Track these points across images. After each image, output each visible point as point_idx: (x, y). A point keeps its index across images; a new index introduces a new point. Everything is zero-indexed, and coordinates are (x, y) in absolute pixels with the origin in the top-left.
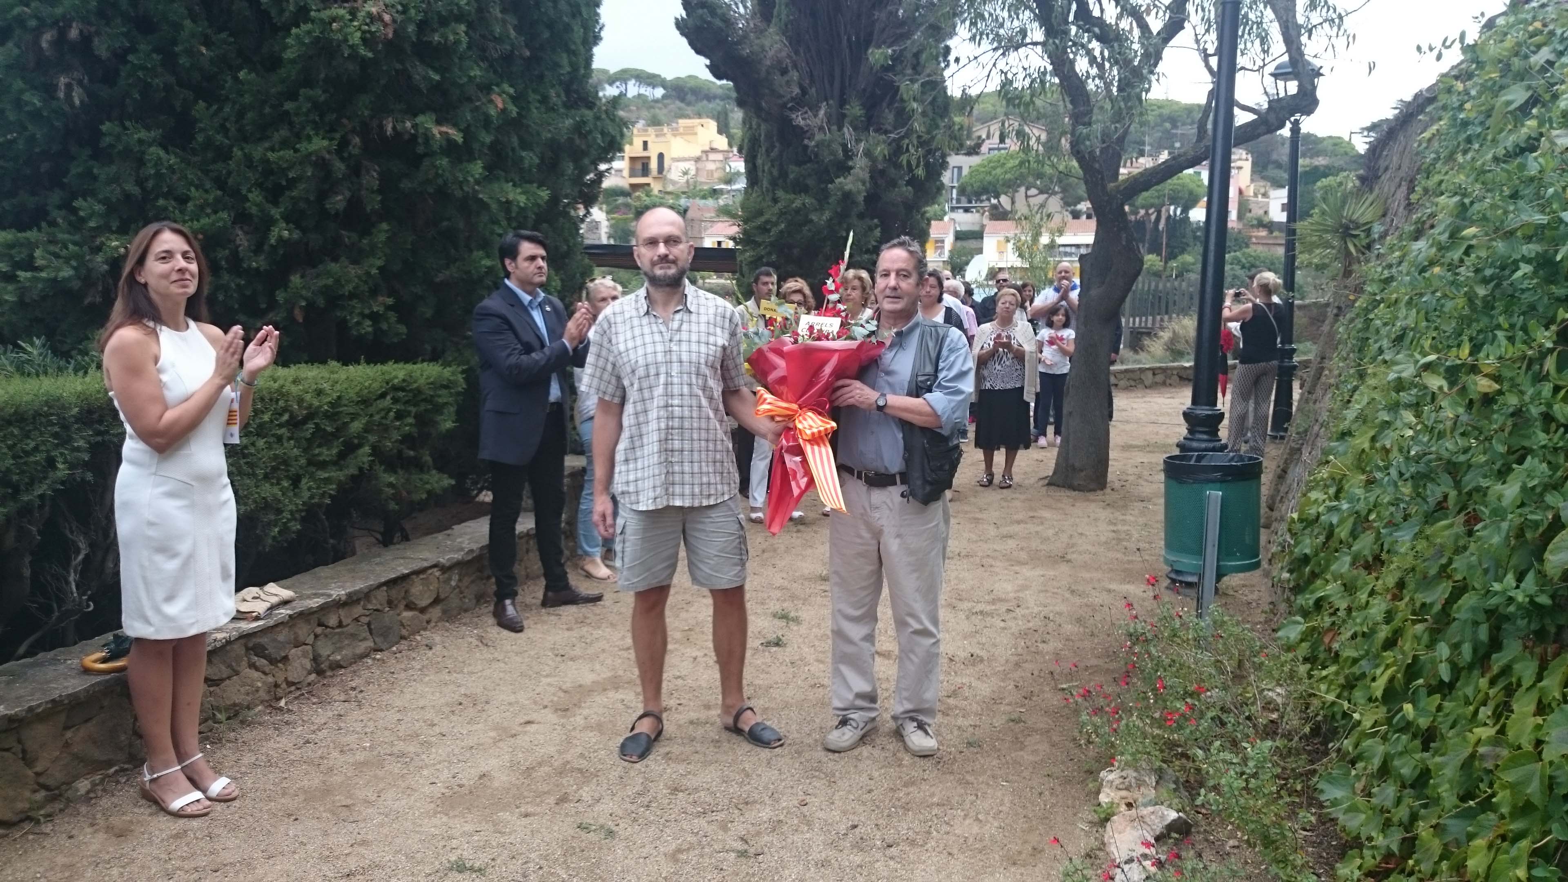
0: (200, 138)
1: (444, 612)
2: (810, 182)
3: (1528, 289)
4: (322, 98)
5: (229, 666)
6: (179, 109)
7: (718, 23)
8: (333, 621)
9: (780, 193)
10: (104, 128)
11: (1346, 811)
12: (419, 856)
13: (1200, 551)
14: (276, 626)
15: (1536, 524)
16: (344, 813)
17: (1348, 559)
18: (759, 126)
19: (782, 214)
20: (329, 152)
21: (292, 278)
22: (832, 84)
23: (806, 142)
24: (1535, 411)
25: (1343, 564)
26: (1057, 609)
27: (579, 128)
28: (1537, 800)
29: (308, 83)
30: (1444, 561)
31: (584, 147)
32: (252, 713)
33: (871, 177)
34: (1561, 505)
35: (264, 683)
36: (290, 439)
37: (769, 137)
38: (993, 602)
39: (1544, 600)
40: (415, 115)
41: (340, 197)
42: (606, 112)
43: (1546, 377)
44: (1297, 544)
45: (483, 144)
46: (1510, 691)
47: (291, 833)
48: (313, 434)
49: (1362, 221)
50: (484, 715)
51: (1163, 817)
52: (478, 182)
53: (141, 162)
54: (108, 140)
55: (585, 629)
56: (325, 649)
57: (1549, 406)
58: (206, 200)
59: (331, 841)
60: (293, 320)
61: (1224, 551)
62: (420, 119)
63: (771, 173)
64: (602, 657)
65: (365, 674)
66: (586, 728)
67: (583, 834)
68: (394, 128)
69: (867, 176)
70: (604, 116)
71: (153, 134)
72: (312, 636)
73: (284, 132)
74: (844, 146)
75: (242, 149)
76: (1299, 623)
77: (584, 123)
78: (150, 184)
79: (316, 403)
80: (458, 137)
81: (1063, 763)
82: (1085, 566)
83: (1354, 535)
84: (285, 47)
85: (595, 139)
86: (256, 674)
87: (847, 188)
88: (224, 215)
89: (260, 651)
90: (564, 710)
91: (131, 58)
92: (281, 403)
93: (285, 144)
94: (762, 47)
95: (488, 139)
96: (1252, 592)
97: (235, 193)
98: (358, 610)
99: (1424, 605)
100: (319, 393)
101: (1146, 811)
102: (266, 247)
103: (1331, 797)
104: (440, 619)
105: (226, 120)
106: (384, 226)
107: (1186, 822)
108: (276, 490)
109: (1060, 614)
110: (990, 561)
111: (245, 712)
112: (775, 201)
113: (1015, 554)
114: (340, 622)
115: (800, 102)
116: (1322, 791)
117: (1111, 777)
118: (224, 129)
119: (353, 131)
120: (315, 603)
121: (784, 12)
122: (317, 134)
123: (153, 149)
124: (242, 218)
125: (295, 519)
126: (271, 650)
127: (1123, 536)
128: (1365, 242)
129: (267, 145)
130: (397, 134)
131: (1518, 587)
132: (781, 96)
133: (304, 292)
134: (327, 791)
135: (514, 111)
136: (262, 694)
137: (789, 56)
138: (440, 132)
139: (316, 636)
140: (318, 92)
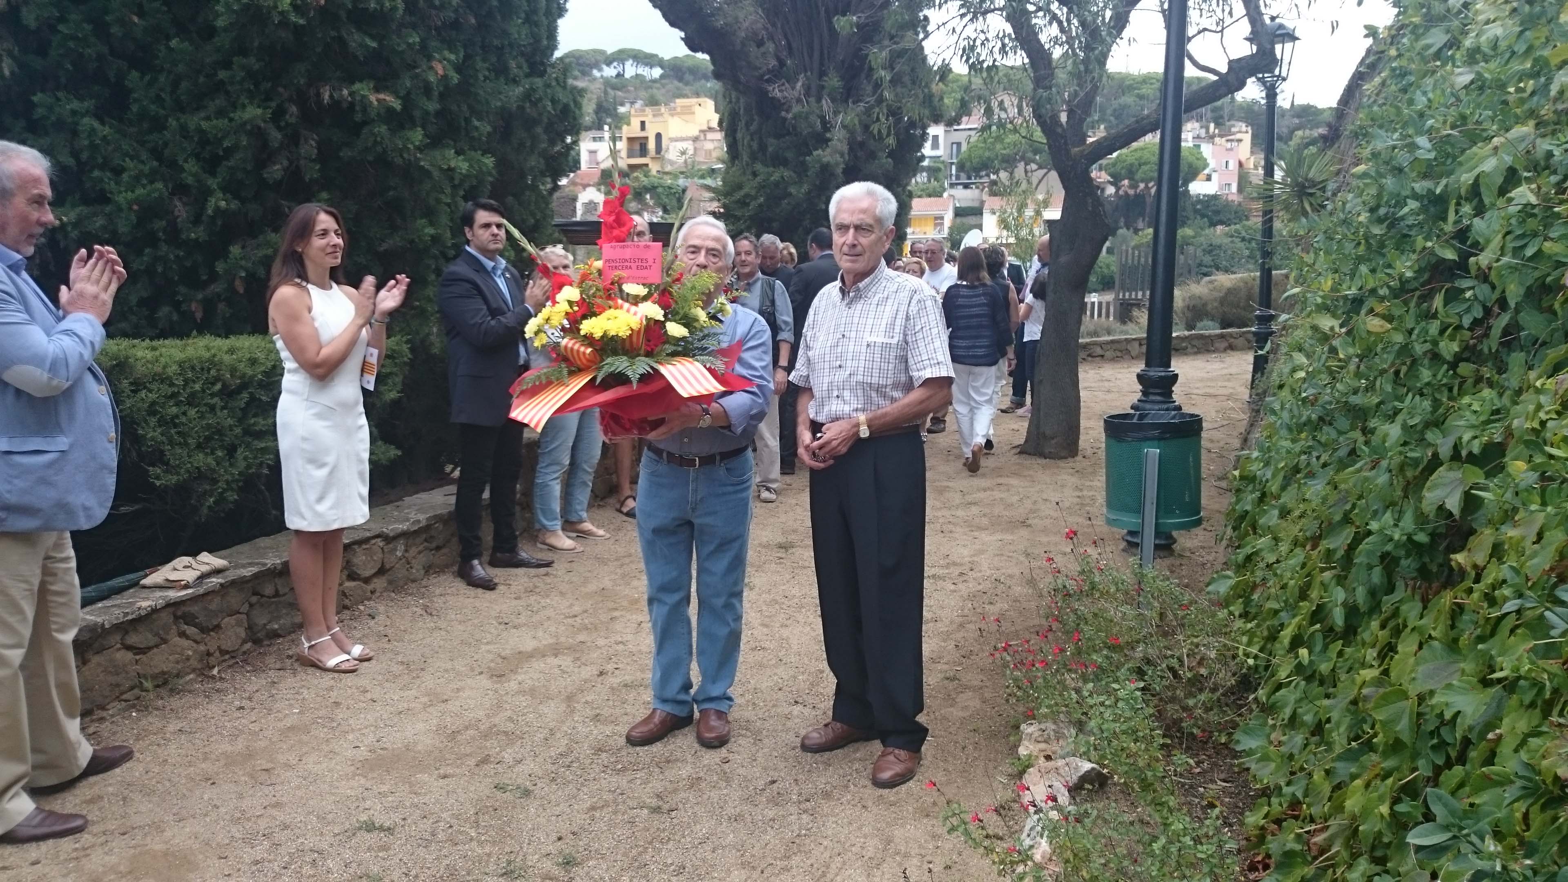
0: (135, 108)
1: (390, 582)
2: (789, 155)
3: (1414, 225)
4: (256, 67)
5: (157, 634)
6: (113, 80)
8: (269, 590)
9: (759, 167)
10: (35, 99)
11: (1260, 760)
12: (330, 817)
13: (1139, 510)
14: (203, 595)
15: (1416, 462)
16: (264, 776)
17: (1276, 512)
18: (738, 99)
19: (761, 187)
20: (265, 121)
21: (231, 248)
22: (811, 57)
23: (783, 114)
24: (1419, 349)
25: (1271, 518)
26: (1010, 571)
27: (528, 96)
28: (1406, 737)
29: (243, 52)
30: (1348, 507)
31: (535, 115)
32: (181, 681)
33: (851, 149)
34: (1438, 442)
35: (195, 651)
36: (223, 408)
37: (748, 110)
38: (947, 566)
39: (1422, 538)
40: (353, 83)
41: (277, 167)
42: (557, 79)
43: (1435, 316)
44: (1238, 501)
45: (427, 113)
46: (1397, 632)
47: (206, 797)
48: (247, 404)
49: (1317, 179)
50: (418, 682)
51: (1077, 768)
52: (418, 150)
53: (75, 133)
54: (40, 112)
55: (533, 598)
56: (261, 619)
57: (1435, 343)
58: (141, 171)
59: (245, 804)
60: (234, 291)
61: (1163, 507)
62: (357, 86)
63: (750, 147)
64: (546, 624)
66: (519, 692)
67: (499, 794)
68: (331, 96)
69: (845, 148)
70: (554, 83)
71: (86, 104)
72: (247, 606)
73: (220, 101)
74: (822, 118)
75: (178, 120)
76: (1229, 577)
77: (534, 90)
78: (85, 156)
79: (249, 372)
80: (397, 105)
81: (991, 718)
82: (1045, 531)
83: (1283, 488)
84: (217, 15)
85: (545, 107)
86: (186, 643)
87: (825, 160)
88: (160, 185)
89: (189, 619)
90: (499, 676)
91: (61, 27)
92: (213, 372)
93: (221, 113)
94: (736, 18)
95: (432, 106)
96: (1209, 553)
97: (173, 165)
99: (1328, 550)
100: (253, 362)
101: (1060, 763)
102: (204, 218)
103: (1247, 748)
104: (386, 589)
105: (162, 90)
106: (324, 195)
107: (1100, 774)
108: (210, 460)
109: (1011, 576)
110: (951, 527)
111: (176, 680)
112: (755, 174)
113: (977, 520)
114: (277, 591)
115: (779, 73)
116: (1238, 742)
117: (1030, 730)
118: (158, 99)
119: (290, 100)
120: (247, 572)
122: (251, 103)
123: (86, 120)
124: (180, 189)
125: (232, 490)
126: (201, 619)
127: (1088, 501)
128: (1320, 200)
129: (203, 115)
130: (336, 104)
131: (1396, 525)
132: (757, 68)
133: (243, 263)
134: (249, 755)
135: (455, 78)
136: (194, 663)
137: (765, 28)
138: (378, 100)
139: (251, 605)
140: (252, 60)
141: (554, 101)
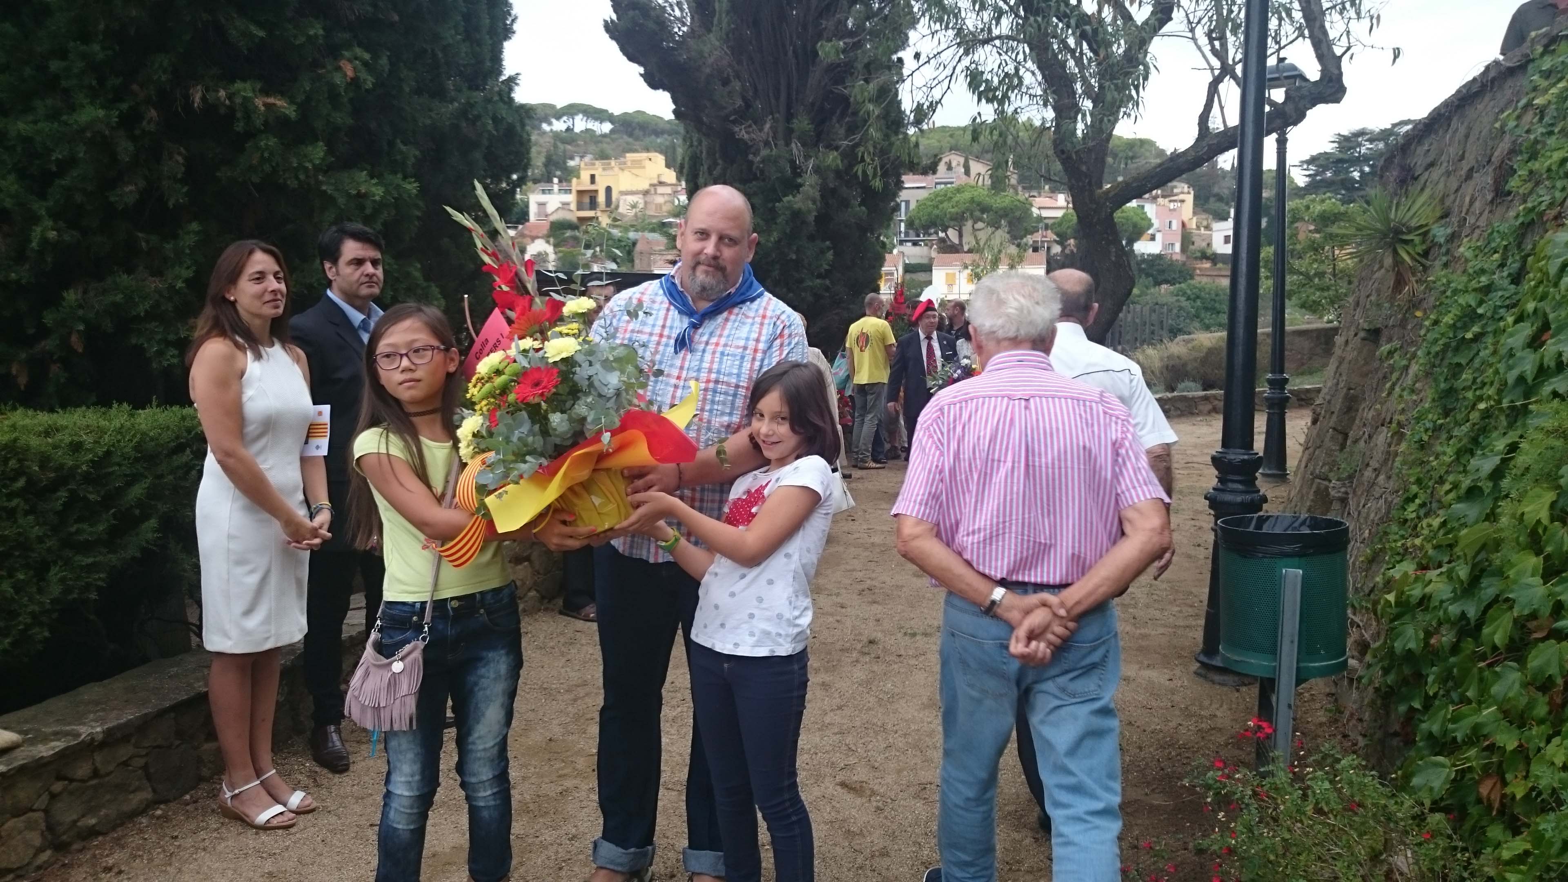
4: (101, 56)
7: (651, 25)
8: (82, 770)
13: (1273, 650)
18: (700, 142)
20: (111, 128)
21: (65, 295)
22: (777, 98)
23: (751, 157)
25: (1508, 682)
27: (463, 113)
29: (85, 37)
31: (473, 135)
36: (27, 513)
37: (711, 153)
40: (233, 82)
41: (131, 188)
42: (499, 93)
48: (65, 504)
49: (1413, 223)
52: (317, 169)
56: (69, 813)
60: (69, 349)
61: (1307, 649)
62: (238, 85)
65: (134, 840)
68: (204, 98)
72: (45, 797)
73: (52, 101)
74: (792, 162)
76: (1443, 766)
79: (70, 462)
80: (291, 111)
85: (485, 127)
87: (796, 206)
92: (13, 463)
93: (54, 115)
94: (701, 53)
95: (342, 119)
98: (124, 752)
100: (76, 447)
102: (28, 253)
106: (195, 226)
114: (96, 771)
115: (746, 114)
119: (149, 101)
121: (725, 20)
122: (93, 103)
125: (41, 624)
128: (1419, 249)
129: (28, 117)
130: (210, 108)
132: (722, 108)
133: (83, 313)
135: (370, 84)
137: (730, 65)
138: (265, 105)
139: (53, 796)
140: (96, 47)
141: (495, 119)
